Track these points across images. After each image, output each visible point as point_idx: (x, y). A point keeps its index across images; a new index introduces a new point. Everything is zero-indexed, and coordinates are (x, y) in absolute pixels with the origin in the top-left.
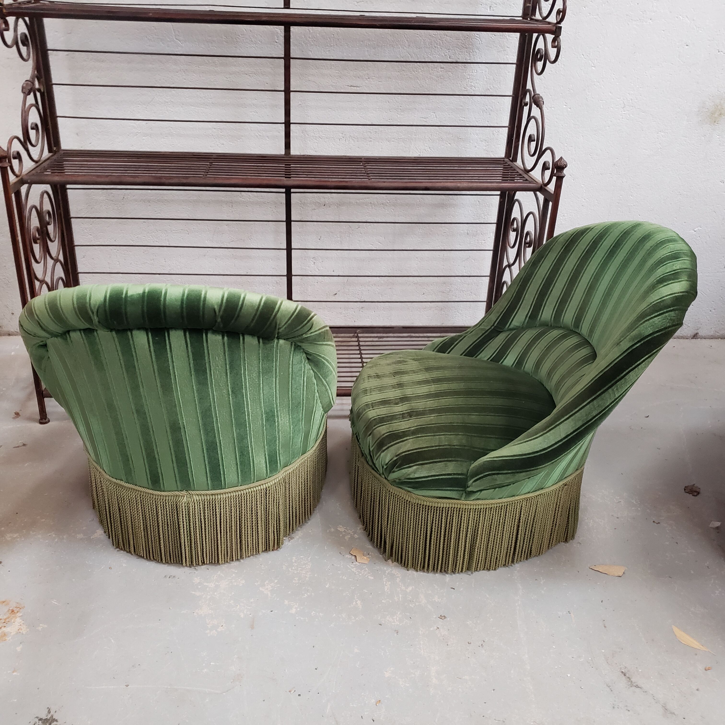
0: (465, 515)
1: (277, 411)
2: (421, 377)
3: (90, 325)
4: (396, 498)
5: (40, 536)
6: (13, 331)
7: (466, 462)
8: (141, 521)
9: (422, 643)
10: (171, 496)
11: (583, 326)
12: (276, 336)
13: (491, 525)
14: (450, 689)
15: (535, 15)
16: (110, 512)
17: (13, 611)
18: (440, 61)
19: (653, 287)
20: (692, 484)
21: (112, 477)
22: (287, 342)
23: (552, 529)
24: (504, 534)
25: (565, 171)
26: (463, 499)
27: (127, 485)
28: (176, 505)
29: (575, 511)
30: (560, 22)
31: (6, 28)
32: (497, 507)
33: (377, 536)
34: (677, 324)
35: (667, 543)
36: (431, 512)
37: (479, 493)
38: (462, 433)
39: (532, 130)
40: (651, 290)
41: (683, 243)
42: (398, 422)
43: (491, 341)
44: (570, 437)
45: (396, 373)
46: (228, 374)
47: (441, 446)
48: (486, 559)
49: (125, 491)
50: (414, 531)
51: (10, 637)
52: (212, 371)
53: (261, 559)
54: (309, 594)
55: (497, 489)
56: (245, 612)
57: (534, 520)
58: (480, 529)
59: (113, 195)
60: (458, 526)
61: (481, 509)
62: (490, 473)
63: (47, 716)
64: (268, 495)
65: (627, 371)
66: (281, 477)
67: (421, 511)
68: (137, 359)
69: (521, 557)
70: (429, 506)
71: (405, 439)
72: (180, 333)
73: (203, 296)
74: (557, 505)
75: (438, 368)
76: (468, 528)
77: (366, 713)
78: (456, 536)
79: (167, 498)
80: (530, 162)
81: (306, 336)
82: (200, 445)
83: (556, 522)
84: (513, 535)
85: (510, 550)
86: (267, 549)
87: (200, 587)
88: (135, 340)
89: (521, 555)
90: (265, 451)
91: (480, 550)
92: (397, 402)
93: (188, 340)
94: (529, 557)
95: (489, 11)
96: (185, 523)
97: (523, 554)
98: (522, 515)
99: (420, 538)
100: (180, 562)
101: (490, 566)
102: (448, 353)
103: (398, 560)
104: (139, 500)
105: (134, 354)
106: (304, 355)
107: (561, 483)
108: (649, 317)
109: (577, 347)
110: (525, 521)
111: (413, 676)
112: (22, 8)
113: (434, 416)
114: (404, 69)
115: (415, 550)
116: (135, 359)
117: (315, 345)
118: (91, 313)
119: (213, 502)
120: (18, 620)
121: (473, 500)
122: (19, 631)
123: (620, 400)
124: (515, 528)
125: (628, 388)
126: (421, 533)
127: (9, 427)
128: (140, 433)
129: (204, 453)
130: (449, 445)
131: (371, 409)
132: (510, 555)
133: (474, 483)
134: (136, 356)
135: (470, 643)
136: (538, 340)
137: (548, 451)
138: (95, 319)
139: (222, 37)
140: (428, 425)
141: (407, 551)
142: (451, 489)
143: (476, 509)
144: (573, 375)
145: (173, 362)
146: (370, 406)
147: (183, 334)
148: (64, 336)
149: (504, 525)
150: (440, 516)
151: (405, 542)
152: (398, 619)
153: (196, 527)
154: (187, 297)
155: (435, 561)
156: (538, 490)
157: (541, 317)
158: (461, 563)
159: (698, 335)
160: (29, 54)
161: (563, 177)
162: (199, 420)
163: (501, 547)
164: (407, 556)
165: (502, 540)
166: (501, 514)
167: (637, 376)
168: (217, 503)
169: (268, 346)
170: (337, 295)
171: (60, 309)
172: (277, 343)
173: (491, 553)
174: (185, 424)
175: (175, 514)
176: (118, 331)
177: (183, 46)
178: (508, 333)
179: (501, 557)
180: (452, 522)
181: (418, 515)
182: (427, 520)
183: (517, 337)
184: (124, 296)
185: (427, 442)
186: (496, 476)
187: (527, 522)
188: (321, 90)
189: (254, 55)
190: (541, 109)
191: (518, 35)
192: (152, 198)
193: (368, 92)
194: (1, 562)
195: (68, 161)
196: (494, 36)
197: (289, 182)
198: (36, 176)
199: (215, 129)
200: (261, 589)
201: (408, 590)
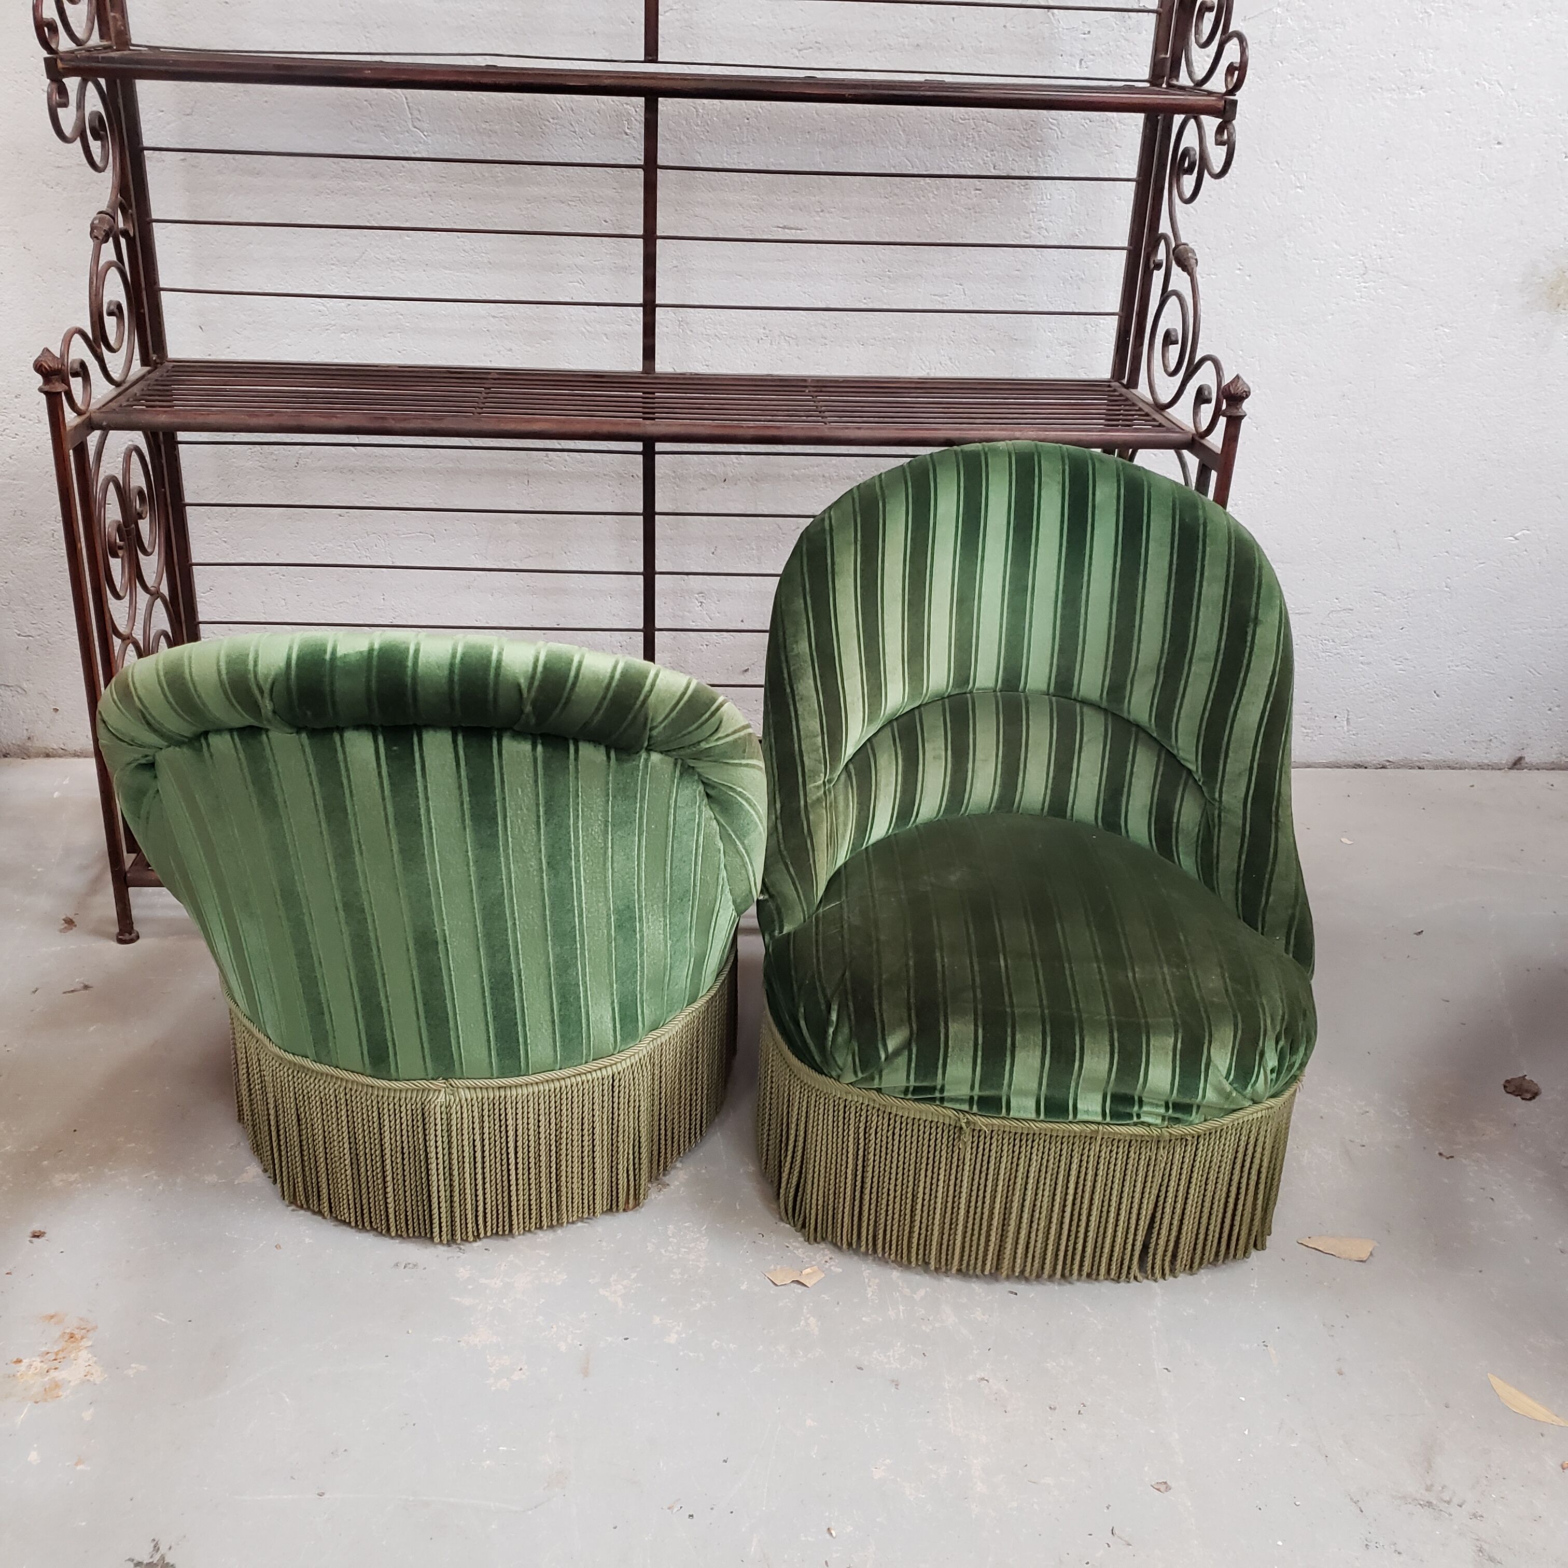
1: (640, 909)
3: (254, 718)
5: (125, 1179)
6: (55, 747)
8: (346, 1145)
9: (950, 1407)
10: (412, 1090)
12: (646, 744)
14: (1015, 1504)
15: (1177, 77)
16: (278, 1126)
17: (72, 1336)
18: (974, 173)
20: (1521, 1075)
21: (285, 1051)
22: (667, 758)
25: (1246, 405)
27: (317, 1067)
28: (423, 1109)
30: (1232, 92)
31: (63, 100)
35: (1472, 1199)
39: (1171, 319)
46: (542, 825)
49: (312, 1080)
51: (68, 1391)
52: (508, 819)
53: (600, 1229)
54: (704, 1303)
56: (569, 1341)
59: (274, 457)
63: (152, 1557)
64: (616, 1089)
66: (645, 1052)
68: (351, 792)
72: (445, 737)
73: (494, 657)
77: (835, 1555)
79: (403, 1095)
80: (1166, 388)
81: (708, 746)
82: (478, 980)
86: (612, 1208)
87: (470, 1287)
88: (347, 750)
90: (613, 994)
93: (461, 753)
95: (1078, 69)
96: (440, 1149)
100: (428, 1235)
104: (343, 1100)
105: (345, 781)
106: (701, 787)
111: (934, 1476)
112: (96, 60)
114: (897, 191)
116: (347, 792)
117: (726, 767)
118: (256, 692)
119: (500, 1104)
120: (84, 1355)
122: (88, 1378)
127: (53, 949)
128: (349, 953)
129: (484, 997)
134: (350, 787)
135: (1055, 1409)
138: (267, 706)
139: (511, 124)
145: (427, 799)
147: (450, 740)
148: (196, 744)
152: (897, 1356)
153: (463, 1157)
154: (462, 659)
159: (1522, 761)
160: (105, 158)
161: (1241, 418)
162: (476, 926)
168: (509, 1106)
169: (627, 766)
170: (749, 673)
171: (191, 685)
172: (647, 760)
174: (447, 933)
175: (420, 1129)
176: (313, 733)
177: (430, 142)
184: (328, 657)
188: (721, 236)
189: (579, 161)
190: (1191, 274)
191: (1140, 118)
192: (358, 463)
193: (821, 239)
194: (44, 1233)
195: (182, 382)
196: (1088, 121)
197: (650, 427)
198: (117, 413)
199: (494, 317)
200: (602, 1292)
201: (917, 1297)
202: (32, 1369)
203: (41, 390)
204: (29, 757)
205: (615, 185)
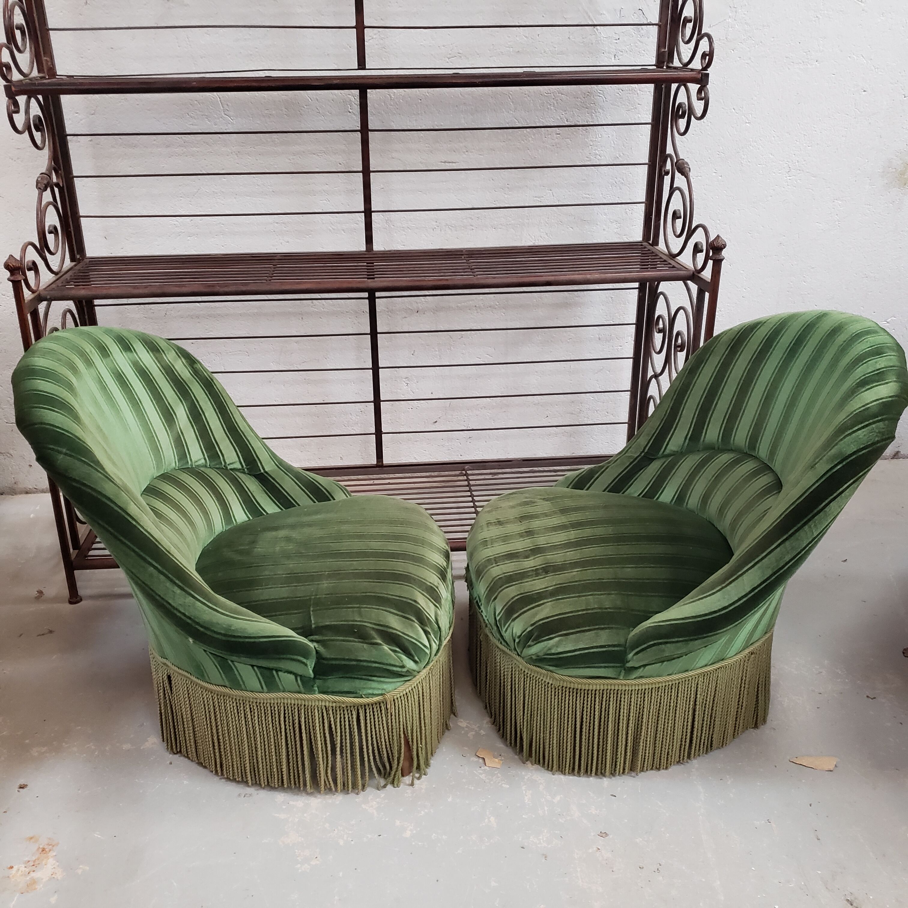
0: (624, 698)
2: (556, 521)
4: (533, 680)
5: (75, 749)
6: (31, 487)
7: (623, 629)
9: (579, 870)
11: (760, 447)
13: (659, 710)
15: (672, 62)
17: (43, 850)
18: (556, 125)
19: (853, 392)
23: (737, 711)
24: (677, 721)
25: (724, 253)
26: (621, 678)
29: (765, 687)
30: (705, 68)
31: (16, 109)
32: (665, 686)
33: (511, 732)
34: (888, 438)
35: (889, 724)
36: (580, 696)
37: (642, 669)
38: (616, 592)
39: (676, 204)
40: (850, 396)
41: (886, 334)
42: (531, 581)
43: (642, 471)
44: (756, 591)
45: (523, 518)
47: (589, 609)
48: (654, 756)
50: (559, 723)
51: (41, 885)
54: (426, 811)
55: (665, 663)
56: (345, 838)
57: (714, 701)
58: (645, 716)
59: (152, 311)
60: (616, 713)
61: (645, 690)
62: (655, 642)
65: (827, 502)
67: (567, 695)
69: (699, 750)
70: (577, 689)
71: (541, 602)
74: (742, 680)
75: (576, 509)
76: (629, 716)
78: (615, 726)
80: (676, 244)
83: (742, 703)
84: (687, 722)
85: (685, 742)
87: (284, 807)
89: (700, 747)
91: (646, 744)
92: (527, 554)
94: (709, 750)
95: (613, 61)
97: (702, 746)
98: (698, 696)
99: (567, 732)
101: (660, 765)
102: (587, 489)
103: (539, 761)
107: (747, 651)
108: (851, 431)
109: (755, 474)
110: (703, 703)
112: (34, 84)
113: (577, 571)
114: (510, 137)
115: (561, 747)
120: (51, 861)
121: (635, 678)
122: (53, 876)
123: (819, 540)
124: (690, 713)
125: (829, 523)
126: (568, 725)
127: (31, 609)
130: (600, 608)
131: (494, 565)
132: (684, 748)
133: (635, 657)
135: (643, 868)
136: (703, 468)
137: (730, 611)
139: (282, 110)
140: (570, 582)
141: (551, 749)
142: (606, 665)
143: (639, 690)
144: (753, 510)
146: (493, 561)
149: (676, 710)
150: (593, 702)
151: (548, 737)
152: (545, 839)
155: (588, 761)
156: (718, 662)
157: (705, 437)
158: (622, 762)
160: (44, 142)
161: (721, 260)
163: (673, 739)
164: (551, 755)
165: (674, 730)
166: (671, 696)
167: (839, 507)
170: (437, 423)
173: (660, 747)
177: (235, 123)
178: (662, 460)
179: (674, 752)
180: (609, 708)
181: (563, 701)
182: (576, 708)
183: (675, 465)
185: (570, 605)
186: (663, 646)
187: (705, 704)
188: (408, 169)
189: (322, 129)
190: (687, 177)
191: (651, 87)
192: (202, 312)
193: (467, 168)
194: (27, 785)
195: (95, 270)
196: (621, 91)
197: (371, 284)
198: (55, 290)
199: (277, 223)
200: (363, 806)
201: (555, 801)
202: (20, 872)
203: (9, 280)
204: (16, 494)
205: (345, 142)
